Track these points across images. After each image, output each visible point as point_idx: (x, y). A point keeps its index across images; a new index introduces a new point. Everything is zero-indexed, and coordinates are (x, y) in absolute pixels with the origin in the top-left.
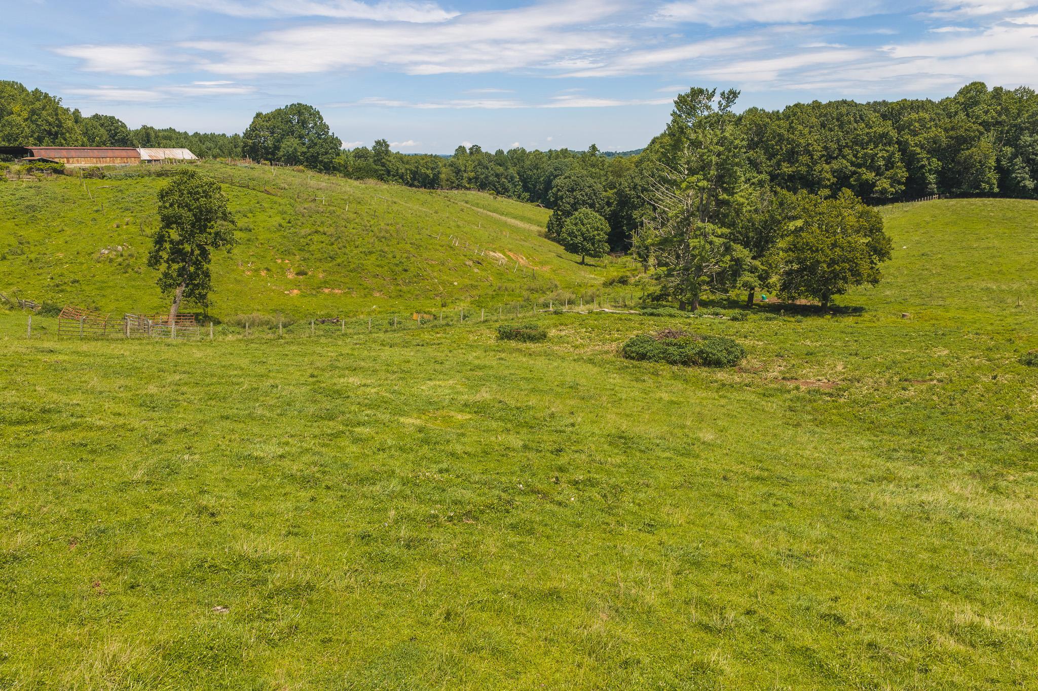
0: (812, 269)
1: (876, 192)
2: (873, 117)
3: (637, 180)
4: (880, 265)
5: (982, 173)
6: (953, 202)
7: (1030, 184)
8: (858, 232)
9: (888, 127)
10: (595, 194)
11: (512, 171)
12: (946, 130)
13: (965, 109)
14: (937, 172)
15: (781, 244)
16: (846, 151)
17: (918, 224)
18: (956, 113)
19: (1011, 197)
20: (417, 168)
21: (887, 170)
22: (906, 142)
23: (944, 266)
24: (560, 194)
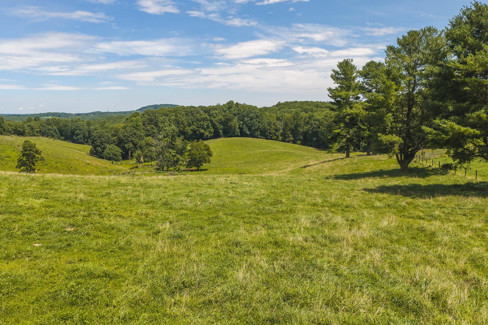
0: (195, 160)
1: (205, 136)
2: (202, 112)
3: (125, 134)
4: (210, 158)
5: (235, 129)
6: (228, 139)
7: (248, 133)
8: (204, 150)
9: (206, 115)
10: (109, 139)
11: (55, 127)
12: (223, 116)
13: (228, 109)
14: (222, 129)
15: (186, 154)
16: (195, 123)
17: (218, 147)
18: (226, 110)
19: (244, 137)
20: (16, 128)
21: (208, 129)
22: (212, 120)
23: (226, 158)
24: (95, 139)
